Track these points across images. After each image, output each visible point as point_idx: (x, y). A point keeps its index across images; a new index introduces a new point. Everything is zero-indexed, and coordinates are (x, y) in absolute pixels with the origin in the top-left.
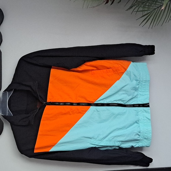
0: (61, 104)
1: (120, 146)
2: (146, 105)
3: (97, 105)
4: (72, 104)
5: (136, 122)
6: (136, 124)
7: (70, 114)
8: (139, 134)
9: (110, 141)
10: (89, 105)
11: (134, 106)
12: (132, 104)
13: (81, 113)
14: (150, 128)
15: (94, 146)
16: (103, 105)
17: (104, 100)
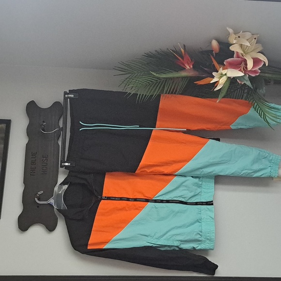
0: (117, 199)
1: (180, 247)
2: (210, 203)
3: (156, 201)
4: (128, 199)
5: (198, 221)
6: (198, 224)
7: (127, 211)
8: (201, 233)
9: (168, 240)
10: (147, 201)
11: (196, 204)
12: (195, 201)
13: (137, 209)
14: (213, 228)
15: (151, 245)
16: (162, 201)
17: (163, 196)
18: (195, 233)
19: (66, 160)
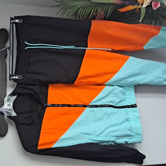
0: (60, 106)
1: (116, 142)
2: (134, 106)
3: (92, 106)
4: (69, 106)
5: (127, 120)
6: (127, 122)
7: (69, 115)
8: (131, 129)
9: (106, 136)
10: (85, 106)
11: (124, 107)
12: (122, 105)
13: (77, 113)
14: (140, 125)
15: (92, 142)
16: (96, 106)
17: (97, 102)
18: (127, 129)
19: (14, 74)
